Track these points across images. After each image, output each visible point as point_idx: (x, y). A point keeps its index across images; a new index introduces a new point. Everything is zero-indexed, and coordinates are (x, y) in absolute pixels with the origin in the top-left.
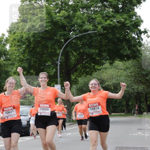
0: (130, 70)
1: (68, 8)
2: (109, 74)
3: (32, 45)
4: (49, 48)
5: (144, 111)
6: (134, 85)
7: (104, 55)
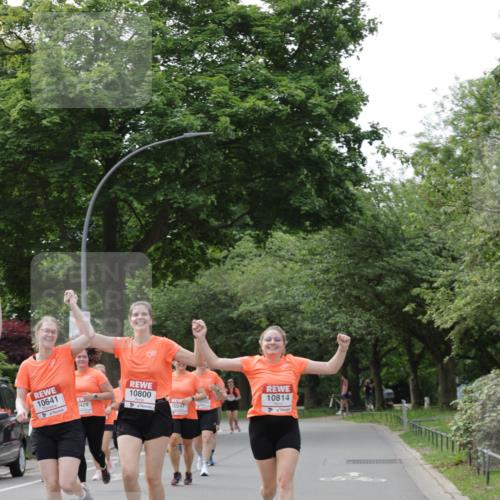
0: (321, 262)
2: (251, 276)
4: (52, 187)
6: (335, 313)
7: (234, 213)
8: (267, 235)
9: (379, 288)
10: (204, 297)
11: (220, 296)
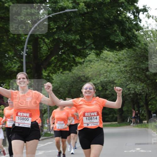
0: (123, 63)
2: (94, 69)
5: (144, 119)
6: (129, 84)
7: (87, 43)
8: (101, 52)
9: (147, 73)
10: (75, 78)
11: (82, 78)
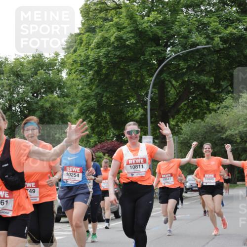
1: (163, 7)
2: (232, 117)
3: (104, 71)
4: (132, 74)
7: (223, 86)
8: (240, 96)
